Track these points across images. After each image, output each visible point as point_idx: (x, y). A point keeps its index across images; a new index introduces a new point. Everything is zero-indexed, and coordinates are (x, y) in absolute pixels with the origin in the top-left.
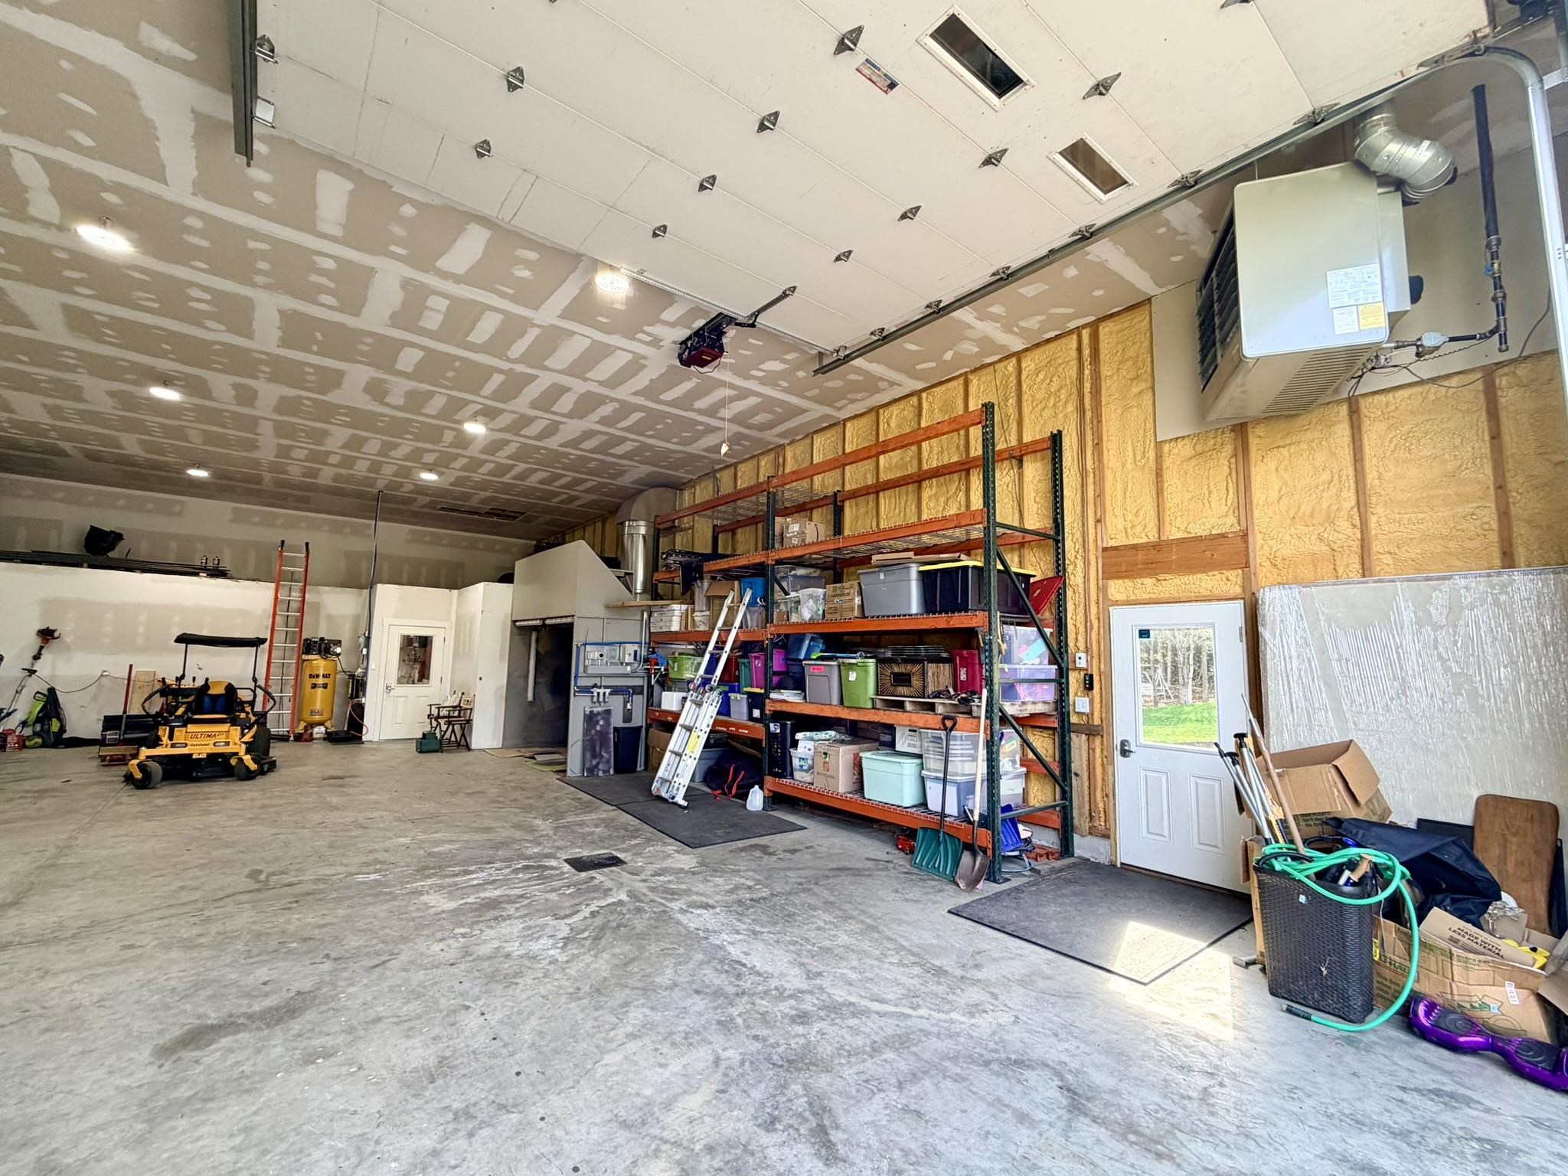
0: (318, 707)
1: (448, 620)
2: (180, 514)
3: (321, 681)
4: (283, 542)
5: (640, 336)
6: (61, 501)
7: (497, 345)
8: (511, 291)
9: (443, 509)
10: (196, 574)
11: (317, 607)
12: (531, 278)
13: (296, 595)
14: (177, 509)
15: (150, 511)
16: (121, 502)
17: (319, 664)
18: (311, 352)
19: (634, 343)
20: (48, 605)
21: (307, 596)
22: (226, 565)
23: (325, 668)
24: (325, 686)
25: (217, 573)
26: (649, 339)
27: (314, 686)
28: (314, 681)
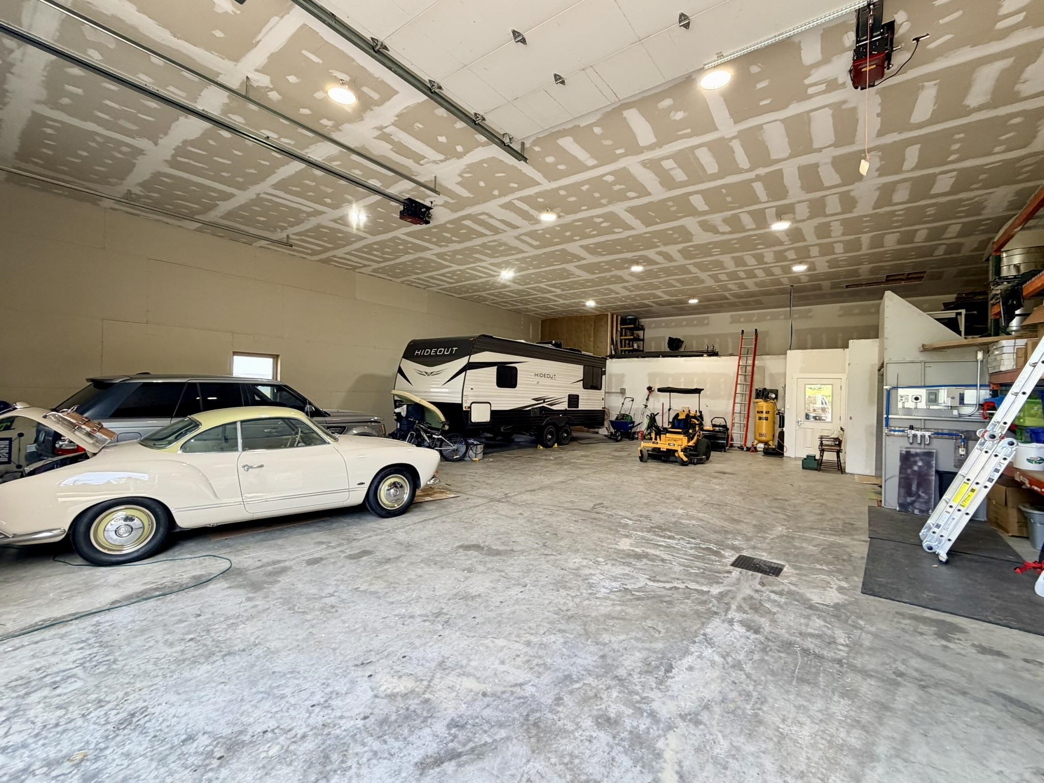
0: (764, 432)
1: (844, 372)
2: (708, 324)
3: (764, 415)
4: (743, 331)
5: (811, 91)
6: (655, 328)
7: (728, 165)
8: (689, 131)
9: (847, 287)
10: (702, 356)
11: (763, 369)
12: (686, 114)
13: (750, 362)
14: (706, 322)
15: (696, 325)
16: (684, 323)
17: (763, 405)
18: (657, 223)
19: (813, 100)
20: (651, 376)
21: (756, 362)
22: (717, 349)
23: (766, 407)
24: (767, 419)
25: (713, 354)
26: (823, 87)
27: (760, 418)
28: (761, 415)
